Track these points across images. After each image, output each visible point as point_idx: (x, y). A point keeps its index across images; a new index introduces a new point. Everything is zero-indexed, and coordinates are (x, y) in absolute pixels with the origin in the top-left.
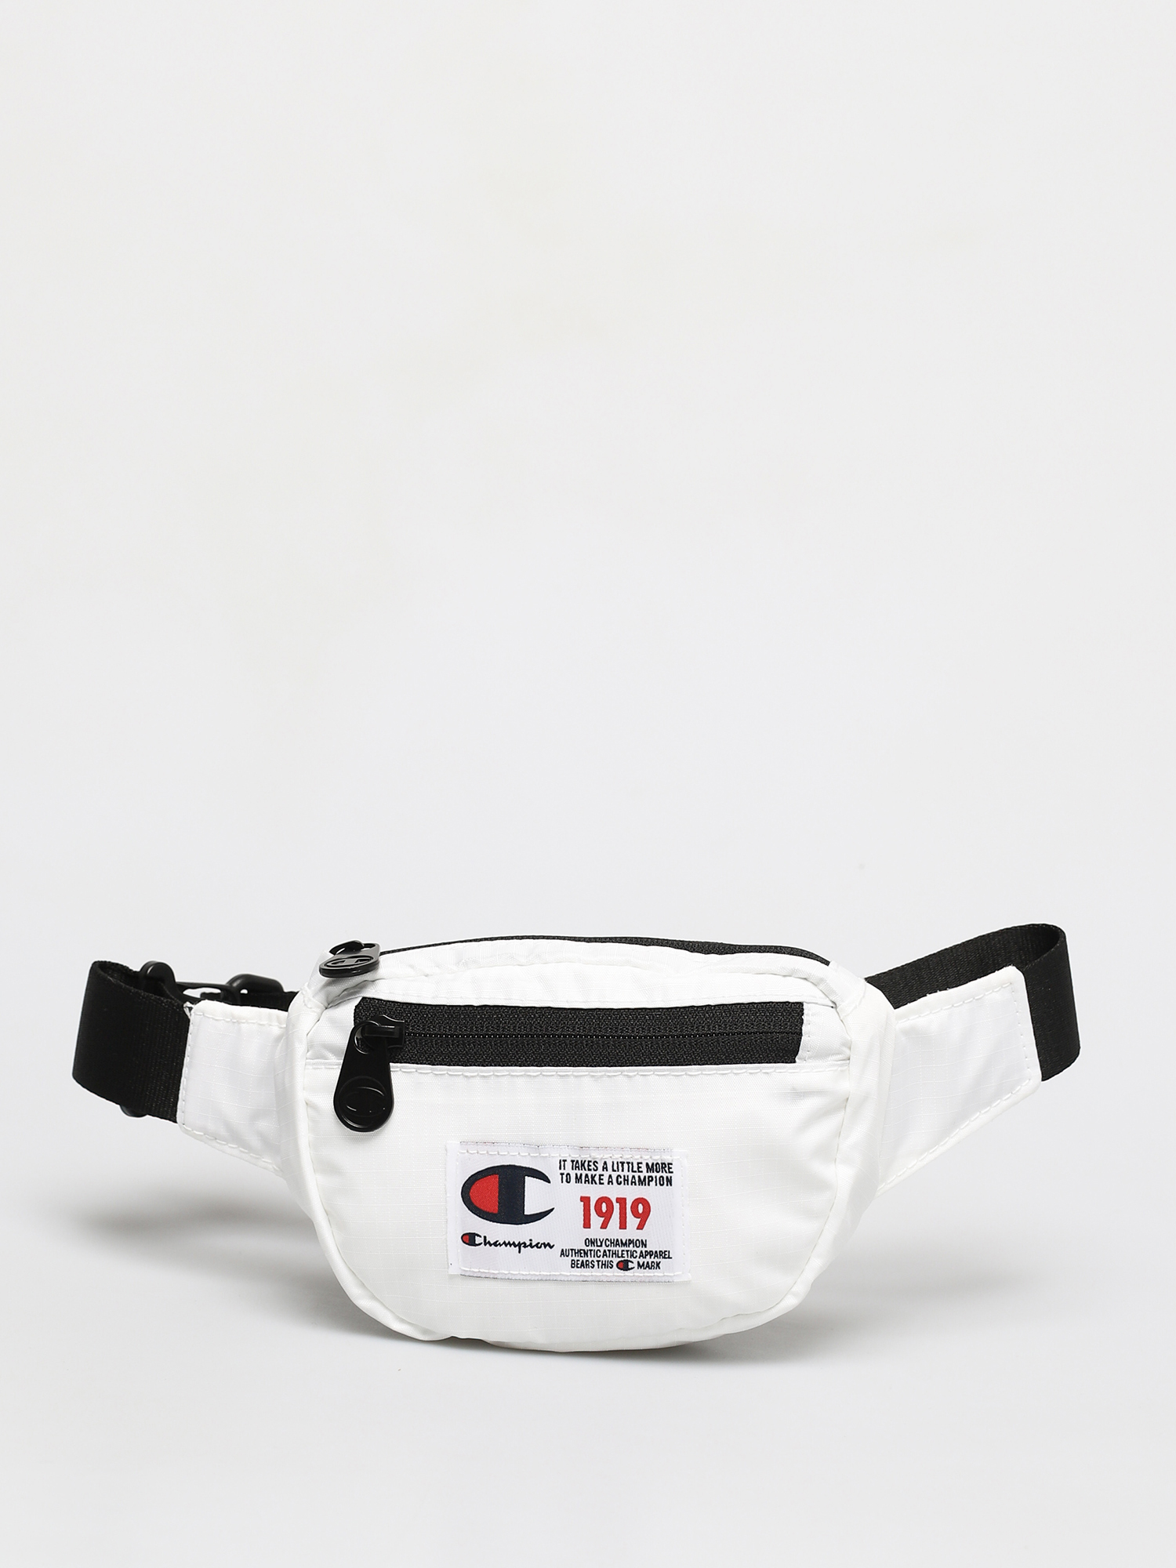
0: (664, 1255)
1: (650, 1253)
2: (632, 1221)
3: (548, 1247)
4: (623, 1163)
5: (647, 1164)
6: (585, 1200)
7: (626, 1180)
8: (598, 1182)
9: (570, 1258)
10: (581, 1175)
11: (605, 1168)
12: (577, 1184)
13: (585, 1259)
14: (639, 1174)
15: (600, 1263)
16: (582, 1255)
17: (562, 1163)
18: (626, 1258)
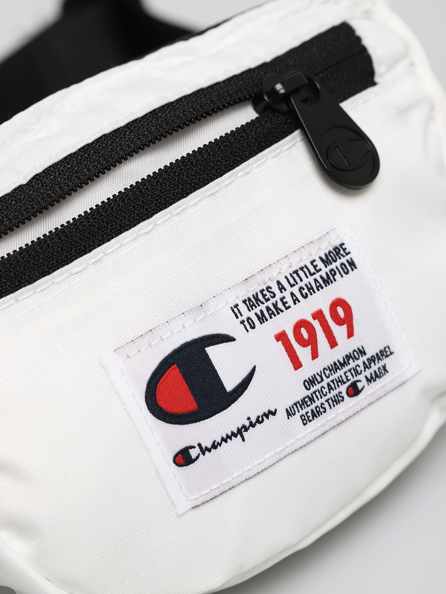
0: (385, 353)
1: (372, 360)
2: (340, 332)
3: (270, 416)
4: (296, 272)
5: (321, 258)
6: (282, 337)
7: (311, 289)
8: (282, 308)
9: (298, 415)
10: (262, 311)
11: (282, 288)
12: (263, 324)
13: (313, 407)
14: (320, 273)
15: (330, 401)
16: (309, 403)
17: (235, 309)
18: (352, 380)
